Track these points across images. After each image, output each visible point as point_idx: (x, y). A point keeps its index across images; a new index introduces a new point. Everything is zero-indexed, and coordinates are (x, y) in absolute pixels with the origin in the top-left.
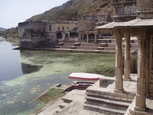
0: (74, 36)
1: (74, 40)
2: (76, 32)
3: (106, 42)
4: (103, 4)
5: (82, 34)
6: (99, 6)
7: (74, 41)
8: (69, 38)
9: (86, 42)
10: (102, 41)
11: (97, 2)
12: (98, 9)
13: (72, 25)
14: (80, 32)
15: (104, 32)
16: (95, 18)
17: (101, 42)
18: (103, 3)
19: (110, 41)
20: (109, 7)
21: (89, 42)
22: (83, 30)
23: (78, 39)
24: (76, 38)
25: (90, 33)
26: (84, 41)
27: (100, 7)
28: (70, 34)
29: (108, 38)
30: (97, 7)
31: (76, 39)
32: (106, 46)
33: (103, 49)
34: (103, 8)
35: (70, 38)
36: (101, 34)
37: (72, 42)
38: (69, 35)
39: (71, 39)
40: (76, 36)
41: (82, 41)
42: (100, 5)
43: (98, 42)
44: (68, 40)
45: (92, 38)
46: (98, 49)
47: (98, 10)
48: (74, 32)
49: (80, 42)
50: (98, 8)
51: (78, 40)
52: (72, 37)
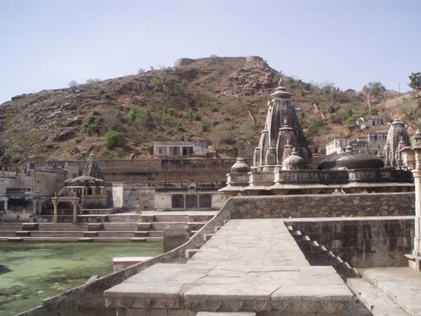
0: (20, 207)
1: (18, 217)
2: (26, 198)
3: (99, 220)
4: (62, 133)
5: (37, 203)
6: (52, 137)
7: (18, 220)
8: (5, 213)
9: (50, 220)
10: (90, 219)
11: (46, 126)
12: (51, 144)
13: (3, 181)
14: (35, 198)
15: (88, 200)
16: (60, 167)
17: (87, 221)
18: (62, 130)
19: (107, 219)
20: (78, 142)
21: (60, 220)
22: (41, 194)
23: (29, 215)
24: (24, 211)
25: (61, 201)
26: (46, 220)
27: (56, 140)
28: (8, 202)
29: (101, 212)
30: (47, 138)
31: (25, 215)
32: (102, 228)
33: (96, 235)
34: (62, 143)
35: (8, 211)
36: (82, 204)
37: (13, 221)
38: (6, 204)
39: (13, 215)
40: (25, 208)
41: (40, 220)
42: (55, 136)
43: (80, 220)
44: (3, 218)
45: (63, 213)
46: (86, 235)
47: (50, 147)
48: (19, 197)
49: (35, 221)
50: (49, 142)
51: (30, 217)
52: (15, 210)
